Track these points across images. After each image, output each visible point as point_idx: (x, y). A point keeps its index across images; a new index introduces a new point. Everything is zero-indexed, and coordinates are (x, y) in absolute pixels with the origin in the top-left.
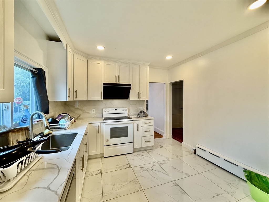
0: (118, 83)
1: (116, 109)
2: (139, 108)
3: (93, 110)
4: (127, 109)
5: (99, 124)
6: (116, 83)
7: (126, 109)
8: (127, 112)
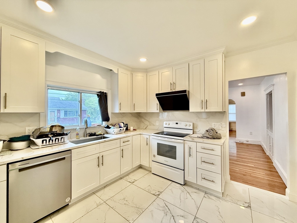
0: (173, 91)
1: (177, 123)
2: (213, 124)
3: (157, 122)
4: (192, 124)
5: (148, 137)
6: (171, 91)
7: (190, 123)
8: (191, 128)
